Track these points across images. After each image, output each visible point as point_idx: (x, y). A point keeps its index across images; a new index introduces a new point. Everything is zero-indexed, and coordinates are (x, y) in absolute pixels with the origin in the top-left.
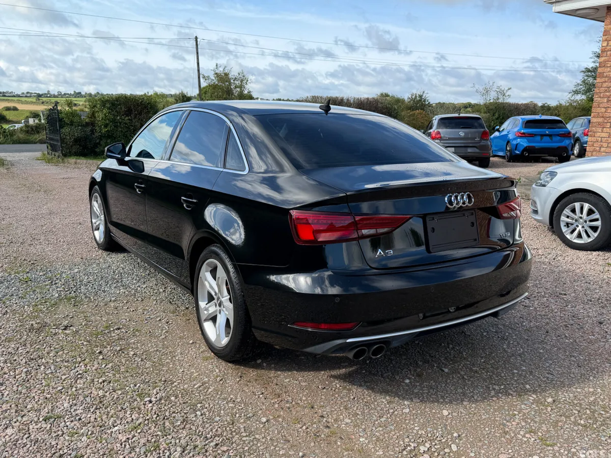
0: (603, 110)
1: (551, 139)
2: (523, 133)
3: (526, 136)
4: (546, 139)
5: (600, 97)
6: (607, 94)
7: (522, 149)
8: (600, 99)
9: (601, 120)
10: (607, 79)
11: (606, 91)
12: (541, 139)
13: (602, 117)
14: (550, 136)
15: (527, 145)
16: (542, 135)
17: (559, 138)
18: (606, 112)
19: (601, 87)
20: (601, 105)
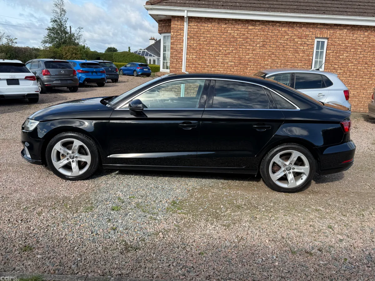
0: (175, 65)
1: (97, 74)
2: (82, 71)
3: (84, 72)
4: (94, 74)
5: (173, 59)
6: (176, 57)
7: (83, 80)
8: (173, 60)
9: (174, 69)
10: (175, 50)
11: (175, 56)
12: (92, 74)
13: (175, 68)
14: (96, 72)
15: (86, 78)
16: (92, 72)
17: (100, 73)
18: (176, 66)
19: (173, 54)
20: (174, 63)
